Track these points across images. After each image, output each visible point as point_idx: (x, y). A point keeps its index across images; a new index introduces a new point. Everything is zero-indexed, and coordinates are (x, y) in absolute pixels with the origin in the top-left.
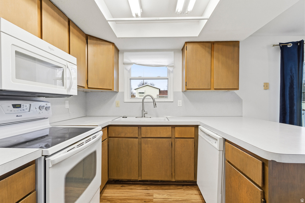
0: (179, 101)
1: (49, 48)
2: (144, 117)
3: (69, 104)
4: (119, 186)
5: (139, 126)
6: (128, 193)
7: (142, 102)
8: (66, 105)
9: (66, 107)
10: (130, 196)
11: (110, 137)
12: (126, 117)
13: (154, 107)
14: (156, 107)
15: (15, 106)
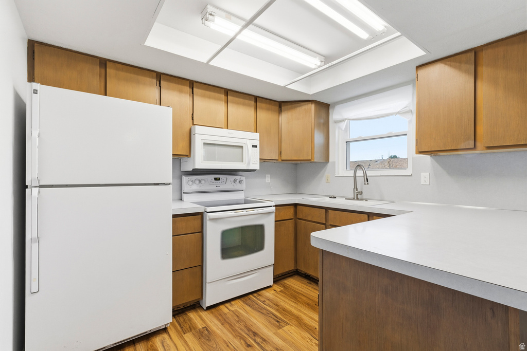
0: (423, 174)
1: (229, 133)
2: (357, 199)
3: (270, 178)
4: (306, 281)
5: (327, 209)
6: (308, 290)
7: (364, 176)
8: (267, 179)
9: (267, 182)
10: (307, 294)
11: (299, 219)
12: (335, 198)
13: (365, 184)
14: (368, 184)
15: (216, 179)
